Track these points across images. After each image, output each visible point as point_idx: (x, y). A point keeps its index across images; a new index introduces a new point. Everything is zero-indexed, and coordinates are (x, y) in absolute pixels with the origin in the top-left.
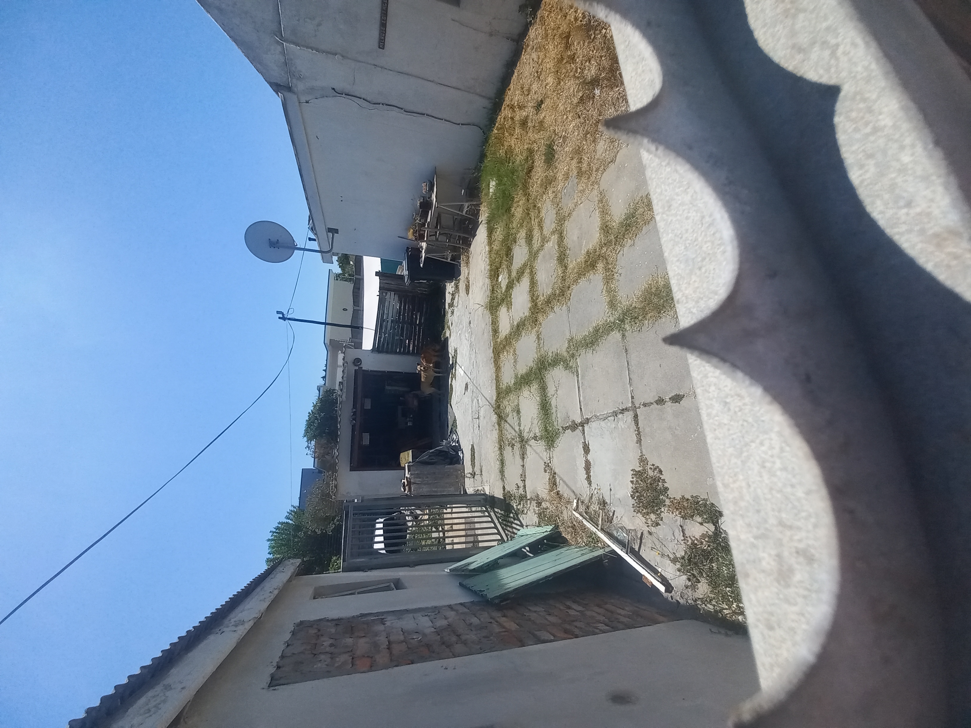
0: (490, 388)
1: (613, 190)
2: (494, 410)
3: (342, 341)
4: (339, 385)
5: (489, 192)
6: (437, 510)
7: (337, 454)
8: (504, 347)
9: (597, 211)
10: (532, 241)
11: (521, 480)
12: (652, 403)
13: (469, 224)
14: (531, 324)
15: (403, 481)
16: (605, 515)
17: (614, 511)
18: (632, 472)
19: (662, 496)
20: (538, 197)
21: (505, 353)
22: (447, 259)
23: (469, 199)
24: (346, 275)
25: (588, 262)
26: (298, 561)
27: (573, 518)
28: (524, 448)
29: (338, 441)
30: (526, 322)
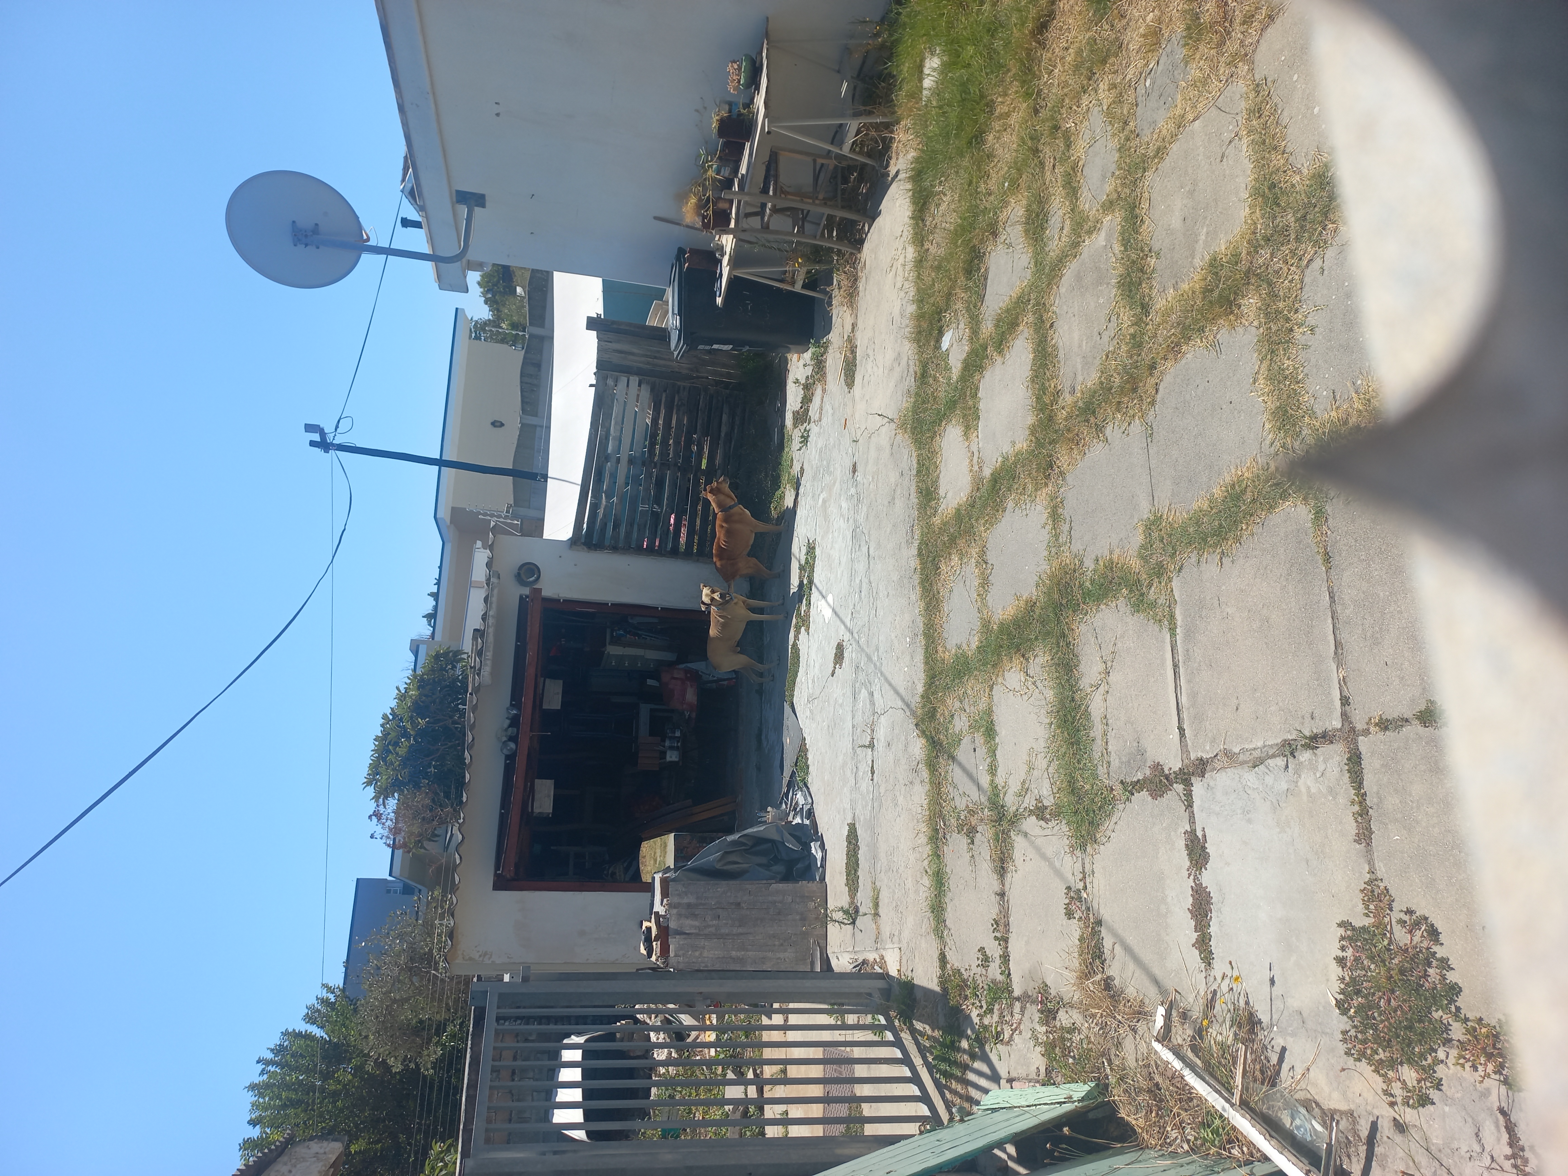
0: (908, 658)
1: (1295, 77)
2: (917, 725)
3: (485, 514)
4: (475, 638)
5: (921, 88)
6: (742, 1016)
7: (460, 837)
8: (953, 540)
9: (1245, 141)
10: (1043, 229)
11: (996, 938)
12: (1407, 720)
13: (860, 179)
14: (1035, 474)
15: (646, 924)
16: (1254, 1061)
17: (1284, 1049)
18: (1341, 931)
19: (1440, 1013)
20: (1067, 101)
21: (955, 558)
22: (793, 283)
23: (862, 108)
24: (504, 326)
25: (1212, 291)
26: (333, 1149)
27: (1152, 1063)
28: (1004, 841)
29: (464, 799)
30: (1019, 469)
